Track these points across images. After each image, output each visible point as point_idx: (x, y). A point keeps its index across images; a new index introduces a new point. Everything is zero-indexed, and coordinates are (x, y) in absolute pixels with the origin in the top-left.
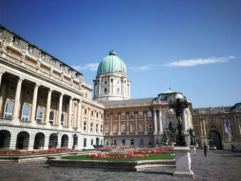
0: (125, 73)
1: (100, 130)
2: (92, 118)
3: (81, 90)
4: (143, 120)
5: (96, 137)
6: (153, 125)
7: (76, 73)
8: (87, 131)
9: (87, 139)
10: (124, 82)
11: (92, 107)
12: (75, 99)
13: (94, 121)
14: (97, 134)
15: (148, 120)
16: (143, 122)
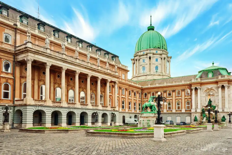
0: (165, 49)
1: (138, 108)
2: (129, 98)
3: (117, 72)
4: (180, 98)
5: (134, 115)
6: (191, 103)
7: (112, 56)
8: (125, 110)
9: (125, 116)
10: (163, 59)
11: (130, 87)
12: (111, 82)
13: (132, 100)
14: (135, 112)
15: (186, 98)
16: (180, 100)
